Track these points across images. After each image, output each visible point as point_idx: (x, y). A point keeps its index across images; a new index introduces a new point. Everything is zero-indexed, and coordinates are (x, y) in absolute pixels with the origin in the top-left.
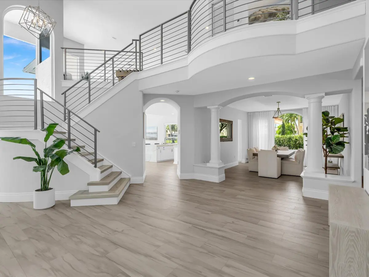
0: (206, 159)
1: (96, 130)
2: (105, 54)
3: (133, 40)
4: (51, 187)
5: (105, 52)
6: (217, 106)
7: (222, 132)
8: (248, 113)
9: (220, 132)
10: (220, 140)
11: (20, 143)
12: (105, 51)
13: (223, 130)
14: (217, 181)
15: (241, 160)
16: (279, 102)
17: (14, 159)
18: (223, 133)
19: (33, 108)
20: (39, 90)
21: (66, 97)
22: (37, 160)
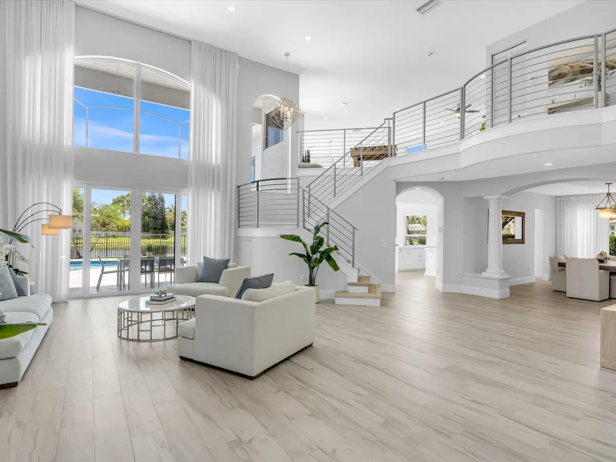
0: (481, 266)
1: (354, 228)
2: (345, 134)
3: (385, 119)
4: (317, 285)
5: (345, 132)
6: (498, 197)
7: (506, 227)
8: (556, 197)
9: (503, 227)
10: (503, 241)
11: (293, 240)
12: (345, 130)
13: (509, 224)
14: (497, 297)
15: (541, 276)
16: (609, 184)
17: (290, 254)
18: (509, 229)
20: (302, 188)
21: (310, 191)
22: (306, 257)
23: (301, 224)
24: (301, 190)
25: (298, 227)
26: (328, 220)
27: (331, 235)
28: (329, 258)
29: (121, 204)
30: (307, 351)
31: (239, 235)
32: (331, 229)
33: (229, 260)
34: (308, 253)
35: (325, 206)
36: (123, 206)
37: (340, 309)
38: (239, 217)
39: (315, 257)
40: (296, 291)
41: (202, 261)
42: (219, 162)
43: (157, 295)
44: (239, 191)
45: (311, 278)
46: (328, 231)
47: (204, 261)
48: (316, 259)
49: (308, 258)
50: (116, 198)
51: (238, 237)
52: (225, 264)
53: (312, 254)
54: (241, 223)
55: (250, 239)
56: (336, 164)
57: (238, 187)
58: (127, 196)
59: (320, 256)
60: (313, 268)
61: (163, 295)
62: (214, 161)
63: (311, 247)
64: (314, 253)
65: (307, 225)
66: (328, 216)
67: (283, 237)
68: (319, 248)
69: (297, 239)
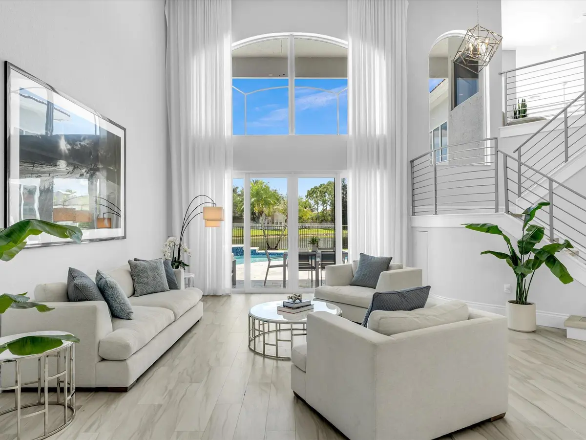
4: (531, 302)
11: (487, 231)
17: (482, 253)
19: (493, 181)
20: (502, 152)
21: (520, 156)
22: (510, 258)
23: (502, 207)
24: (501, 156)
25: (497, 211)
26: (551, 198)
27: (556, 224)
28: (552, 261)
29: (315, 196)
30: (491, 427)
31: (413, 225)
32: (556, 213)
33: (392, 258)
34: (513, 252)
35: (548, 177)
36: (317, 197)
37: (577, 349)
38: (413, 201)
39: (526, 258)
40: (469, 318)
41: (358, 258)
42: (385, 133)
43: (291, 301)
44: (413, 167)
45: (521, 290)
46: (552, 217)
47: (361, 259)
48: (528, 261)
49: (514, 260)
50: (310, 189)
51: (412, 227)
52: (386, 264)
53: (522, 253)
54: (417, 209)
55: (426, 230)
56: (569, 110)
57: (412, 162)
58: (320, 187)
59: (536, 257)
60: (523, 275)
61: (298, 301)
62: (378, 132)
63: (519, 242)
64: (524, 251)
65: (512, 208)
66: (551, 192)
67: (471, 226)
68: (534, 244)
69: (493, 229)
